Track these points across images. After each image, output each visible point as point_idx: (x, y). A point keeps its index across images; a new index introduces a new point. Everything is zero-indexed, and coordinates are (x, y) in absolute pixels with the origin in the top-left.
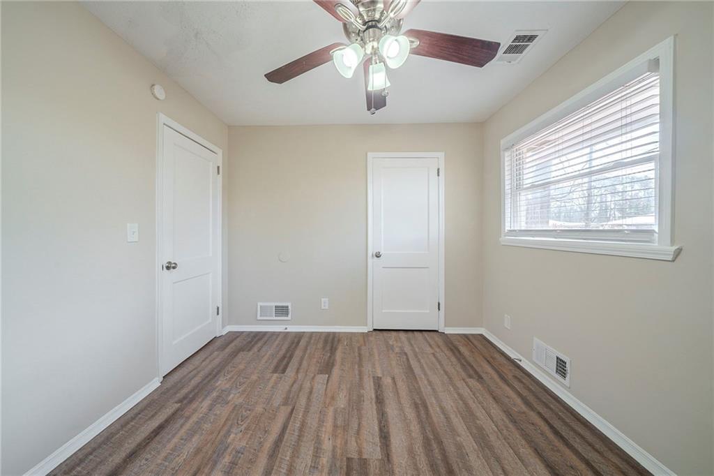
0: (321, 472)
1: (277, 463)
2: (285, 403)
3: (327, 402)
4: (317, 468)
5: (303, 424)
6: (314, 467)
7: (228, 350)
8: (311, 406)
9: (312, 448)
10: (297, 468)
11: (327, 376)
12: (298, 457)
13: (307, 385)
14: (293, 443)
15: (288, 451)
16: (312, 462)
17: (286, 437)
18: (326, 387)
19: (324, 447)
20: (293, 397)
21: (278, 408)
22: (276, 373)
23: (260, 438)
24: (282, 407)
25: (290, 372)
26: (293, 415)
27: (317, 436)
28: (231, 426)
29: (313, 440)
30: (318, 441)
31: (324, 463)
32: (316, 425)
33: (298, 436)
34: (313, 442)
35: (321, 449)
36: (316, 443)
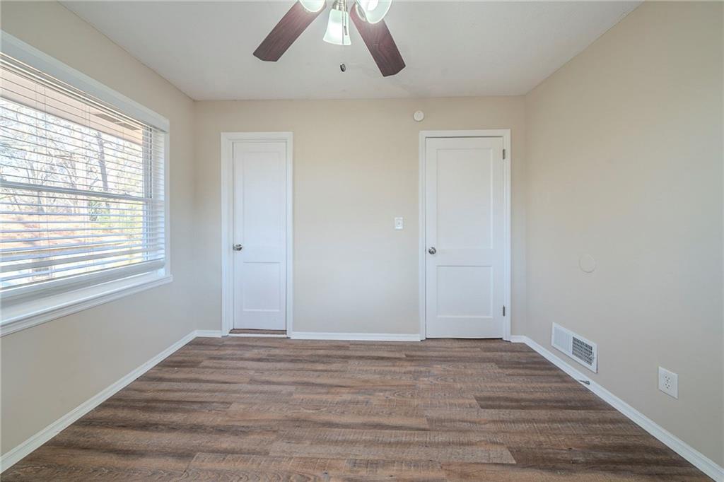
0: (351, 471)
1: (358, 431)
2: (430, 421)
3: (453, 468)
4: (355, 466)
5: (408, 444)
6: (355, 463)
7: (489, 354)
8: (437, 447)
9: (377, 458)
10: (354, 448)
11: (514, 462)
12: (365, 446)
13: (473, 437)
14: (380, 439)
15: (371, 436)
16: (361, 460)
17: (387, 431)
18: (484, 464)
19: (380, 471)
20: (444, 426)
21: (422, 416)
22: (477, 400)
23: (382, 412)
24: (425, 419)
25: (487, 414)
26: (416, 432)
27: (394, 462)
28: (390, 390)
29: (387, 457)
30: (386, 464)
31: (360, 473)
32: (408, 458)
33: (390, 443)
34: (384, 458)
35: (377, 467)
36: (384, 461)
